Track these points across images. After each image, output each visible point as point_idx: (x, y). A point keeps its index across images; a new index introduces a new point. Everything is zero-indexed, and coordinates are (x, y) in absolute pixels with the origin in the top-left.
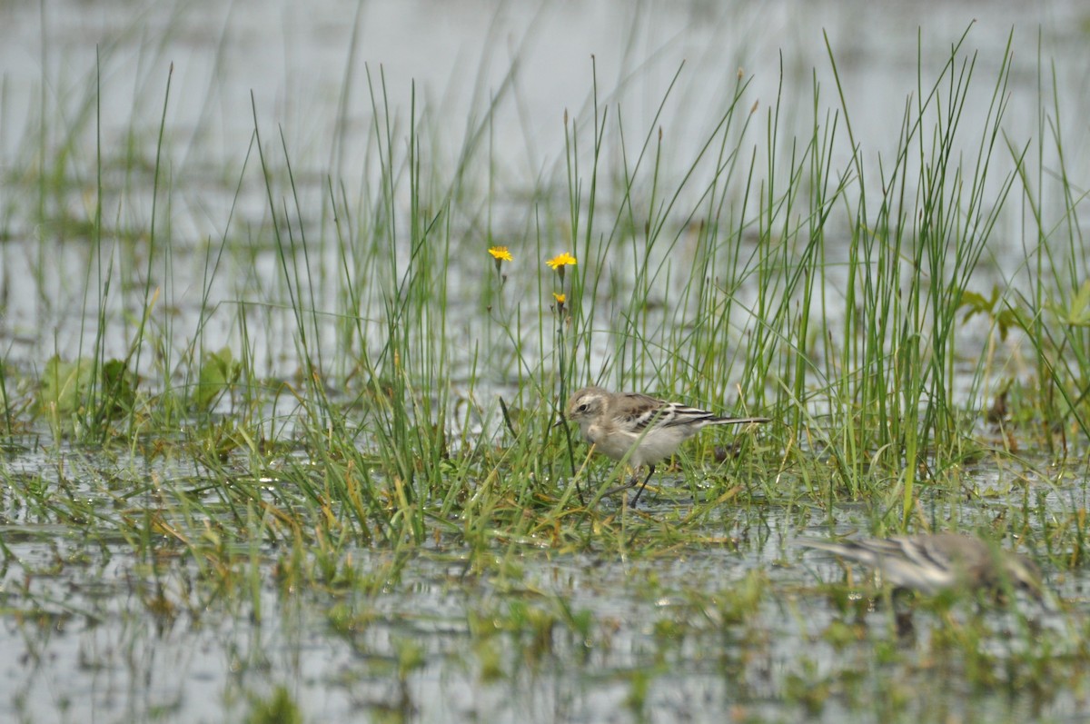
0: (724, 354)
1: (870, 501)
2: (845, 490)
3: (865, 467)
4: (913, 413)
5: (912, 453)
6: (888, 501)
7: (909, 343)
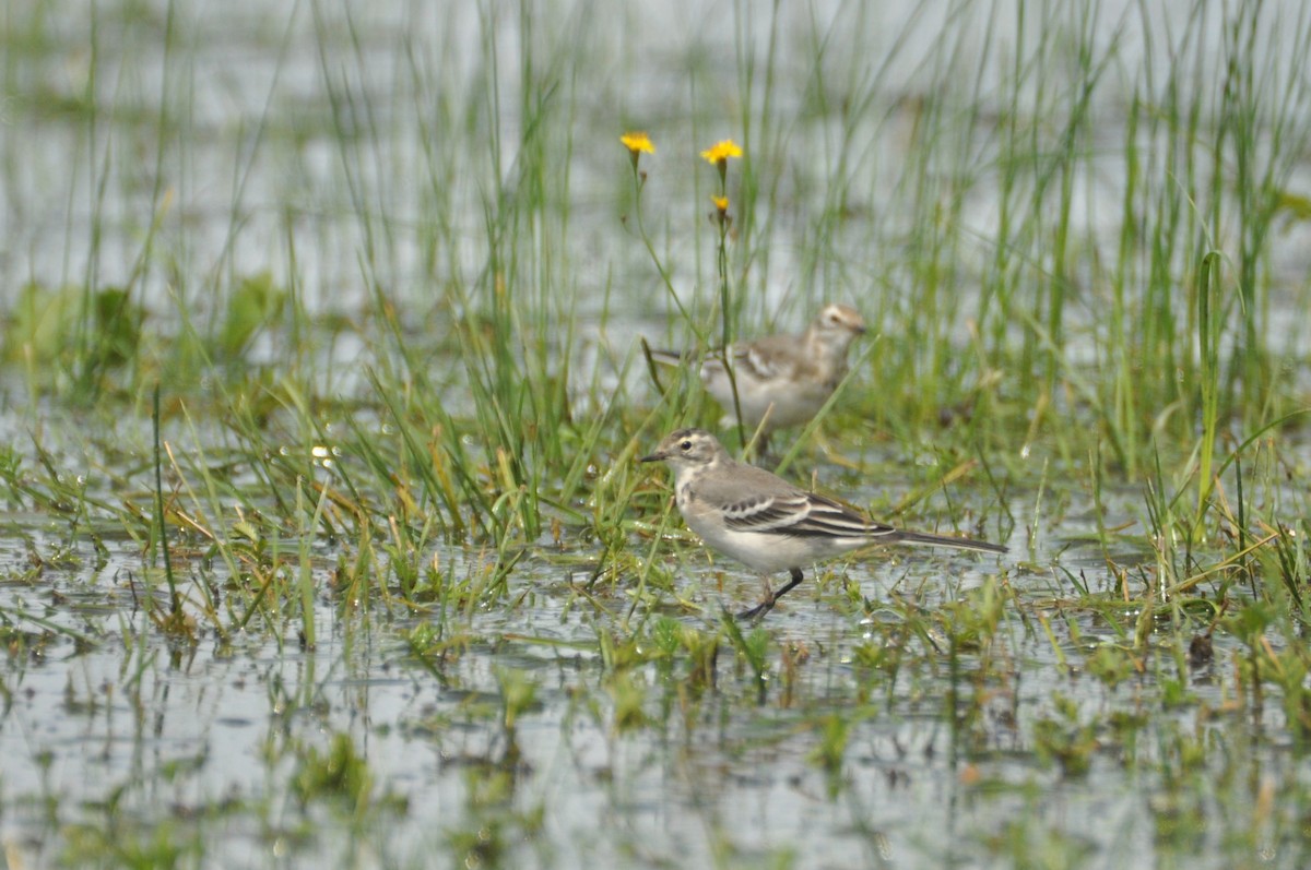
0: (952, 279)
1: (1153, 483)
2: (1118, 467)
3: (1145, 435)
4: (1211, 361)
5: (1210, 416)
6: (1177, 482)
7: (1206, 264)
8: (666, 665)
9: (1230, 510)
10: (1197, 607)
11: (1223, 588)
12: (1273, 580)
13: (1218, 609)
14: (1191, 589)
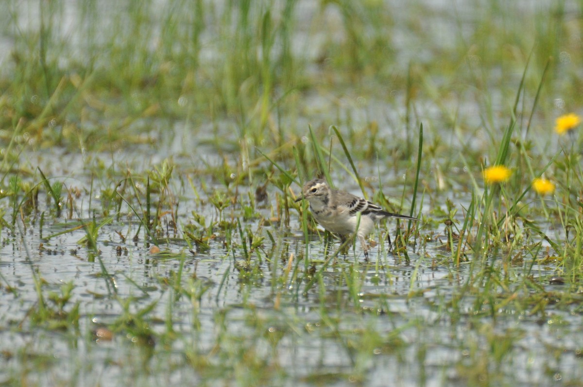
8: (14, 198)
9: (275, 128)
10: (260, 173)
11: (272, 164)
12: (295, 161)
13: (269, 174)
14: (257, 165)
